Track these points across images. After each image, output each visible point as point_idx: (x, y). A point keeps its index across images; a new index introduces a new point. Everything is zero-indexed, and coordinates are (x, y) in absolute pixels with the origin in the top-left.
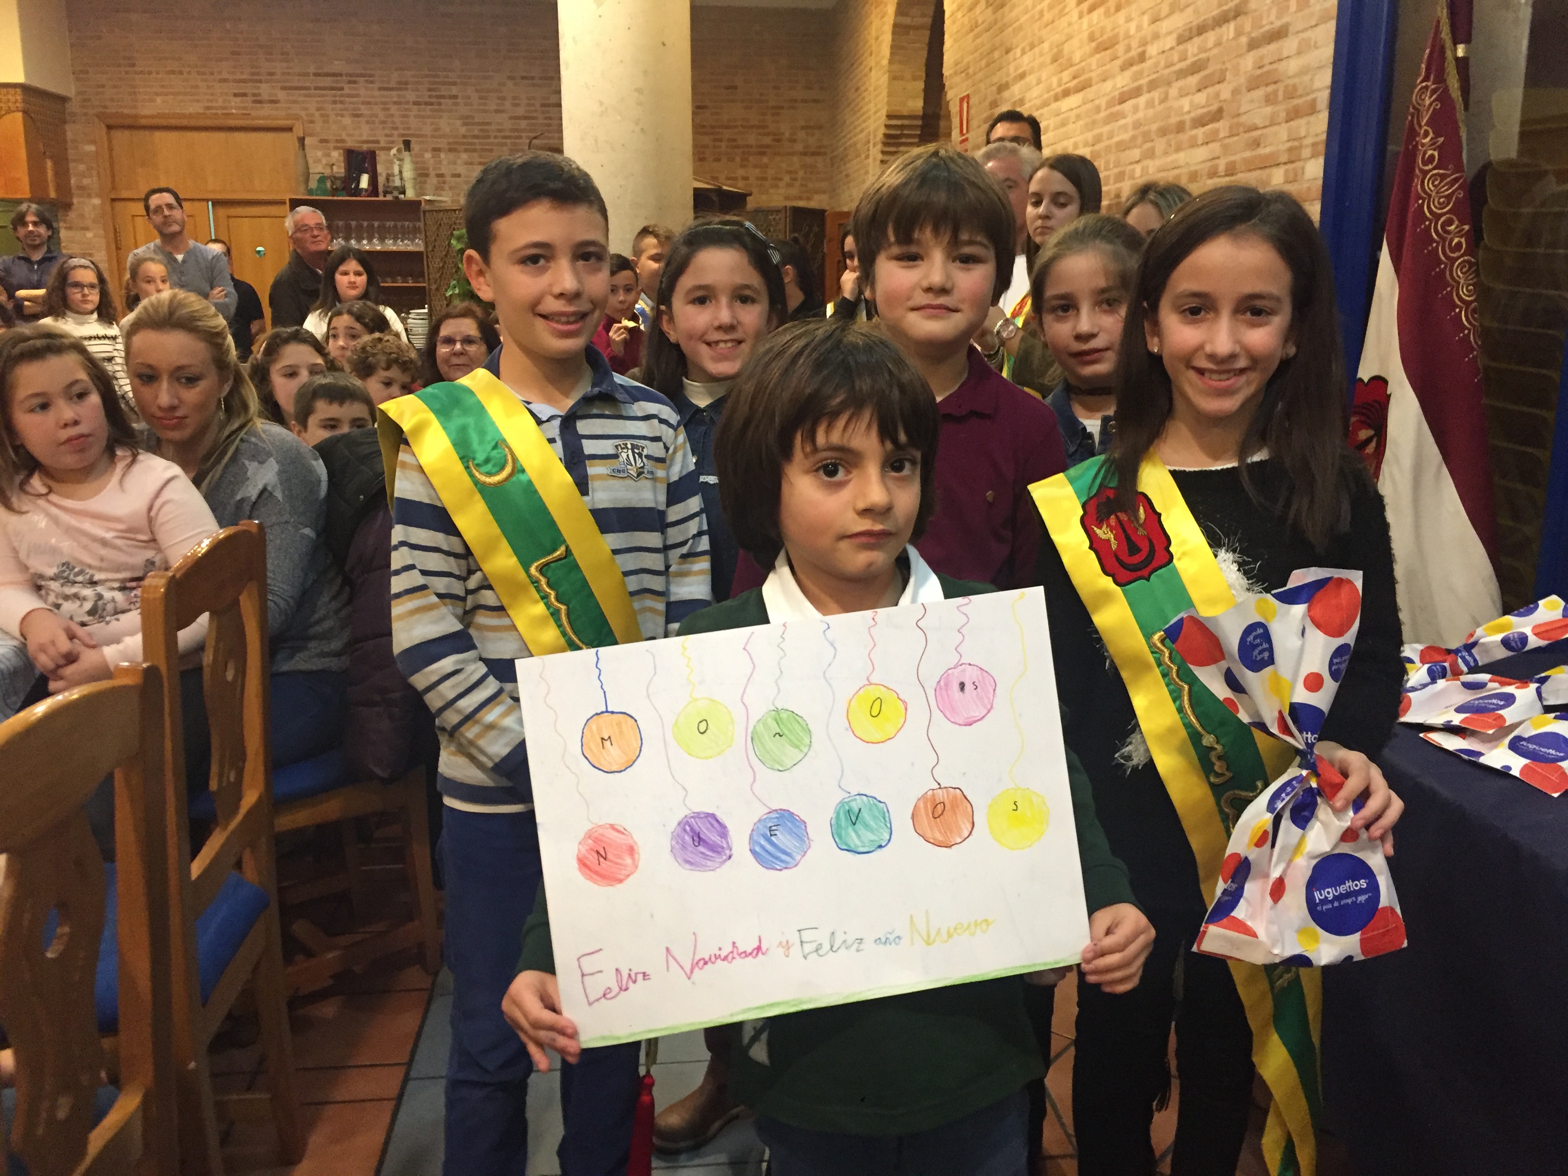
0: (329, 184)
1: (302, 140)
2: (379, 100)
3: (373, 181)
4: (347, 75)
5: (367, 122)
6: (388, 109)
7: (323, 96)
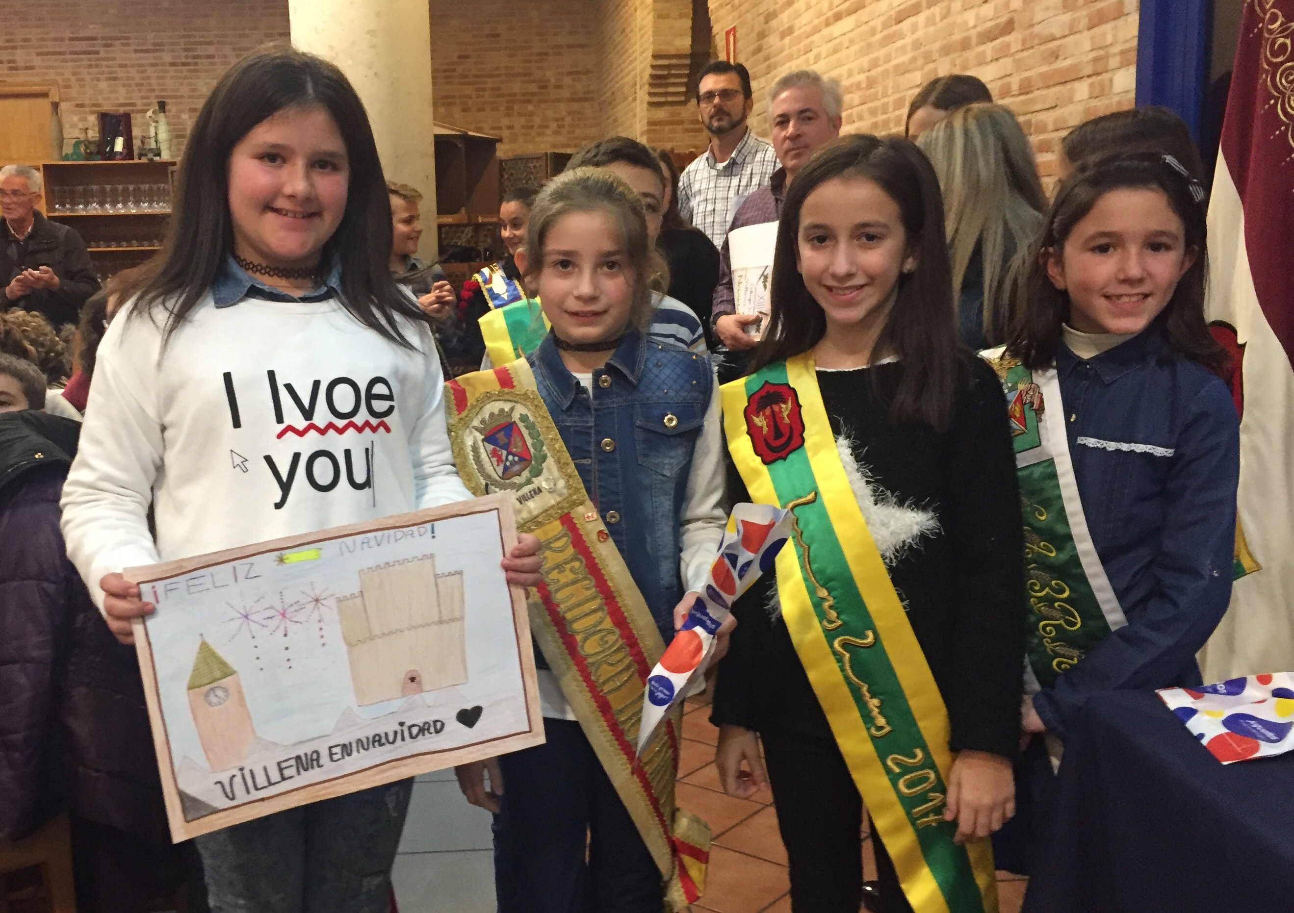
0: (82, 149)
1: (55, 106)
2: (137, 62)
3: (128, 144)
4: (103, 38)
5: (124, 85)
6: (144, 71)
7: (78, 60)
